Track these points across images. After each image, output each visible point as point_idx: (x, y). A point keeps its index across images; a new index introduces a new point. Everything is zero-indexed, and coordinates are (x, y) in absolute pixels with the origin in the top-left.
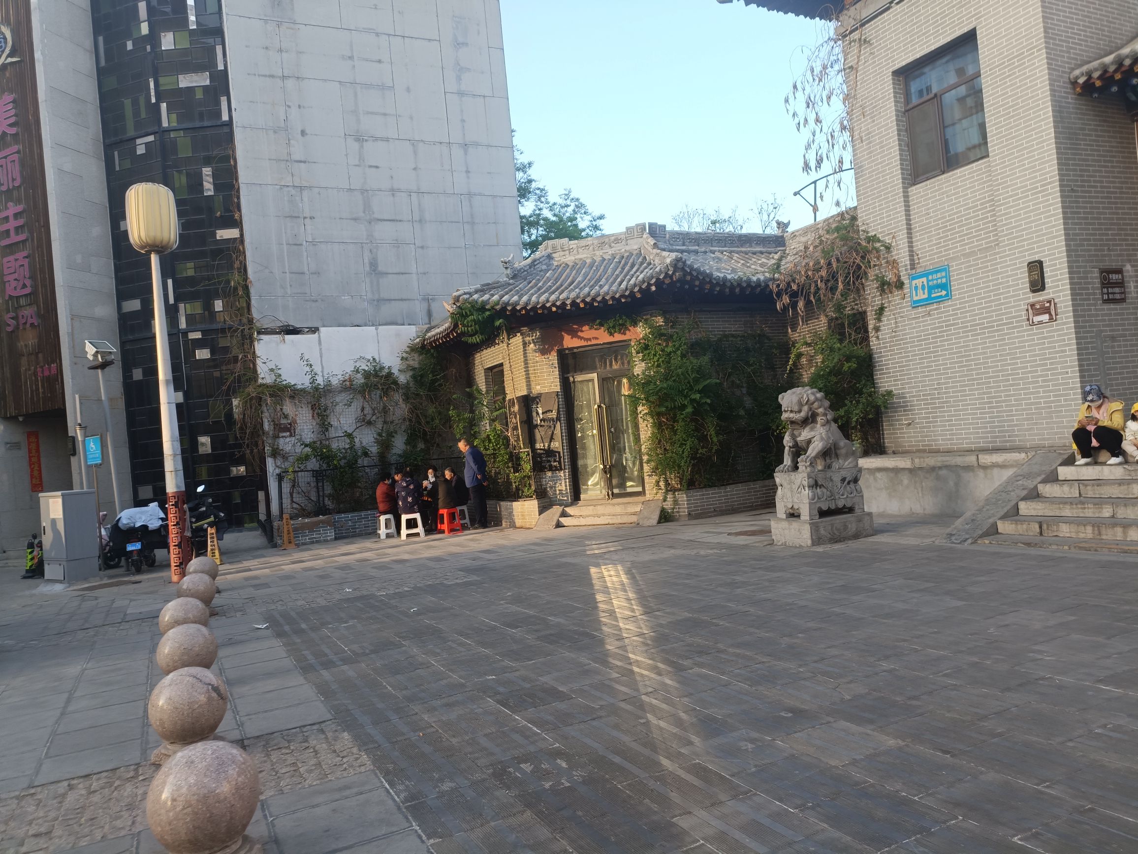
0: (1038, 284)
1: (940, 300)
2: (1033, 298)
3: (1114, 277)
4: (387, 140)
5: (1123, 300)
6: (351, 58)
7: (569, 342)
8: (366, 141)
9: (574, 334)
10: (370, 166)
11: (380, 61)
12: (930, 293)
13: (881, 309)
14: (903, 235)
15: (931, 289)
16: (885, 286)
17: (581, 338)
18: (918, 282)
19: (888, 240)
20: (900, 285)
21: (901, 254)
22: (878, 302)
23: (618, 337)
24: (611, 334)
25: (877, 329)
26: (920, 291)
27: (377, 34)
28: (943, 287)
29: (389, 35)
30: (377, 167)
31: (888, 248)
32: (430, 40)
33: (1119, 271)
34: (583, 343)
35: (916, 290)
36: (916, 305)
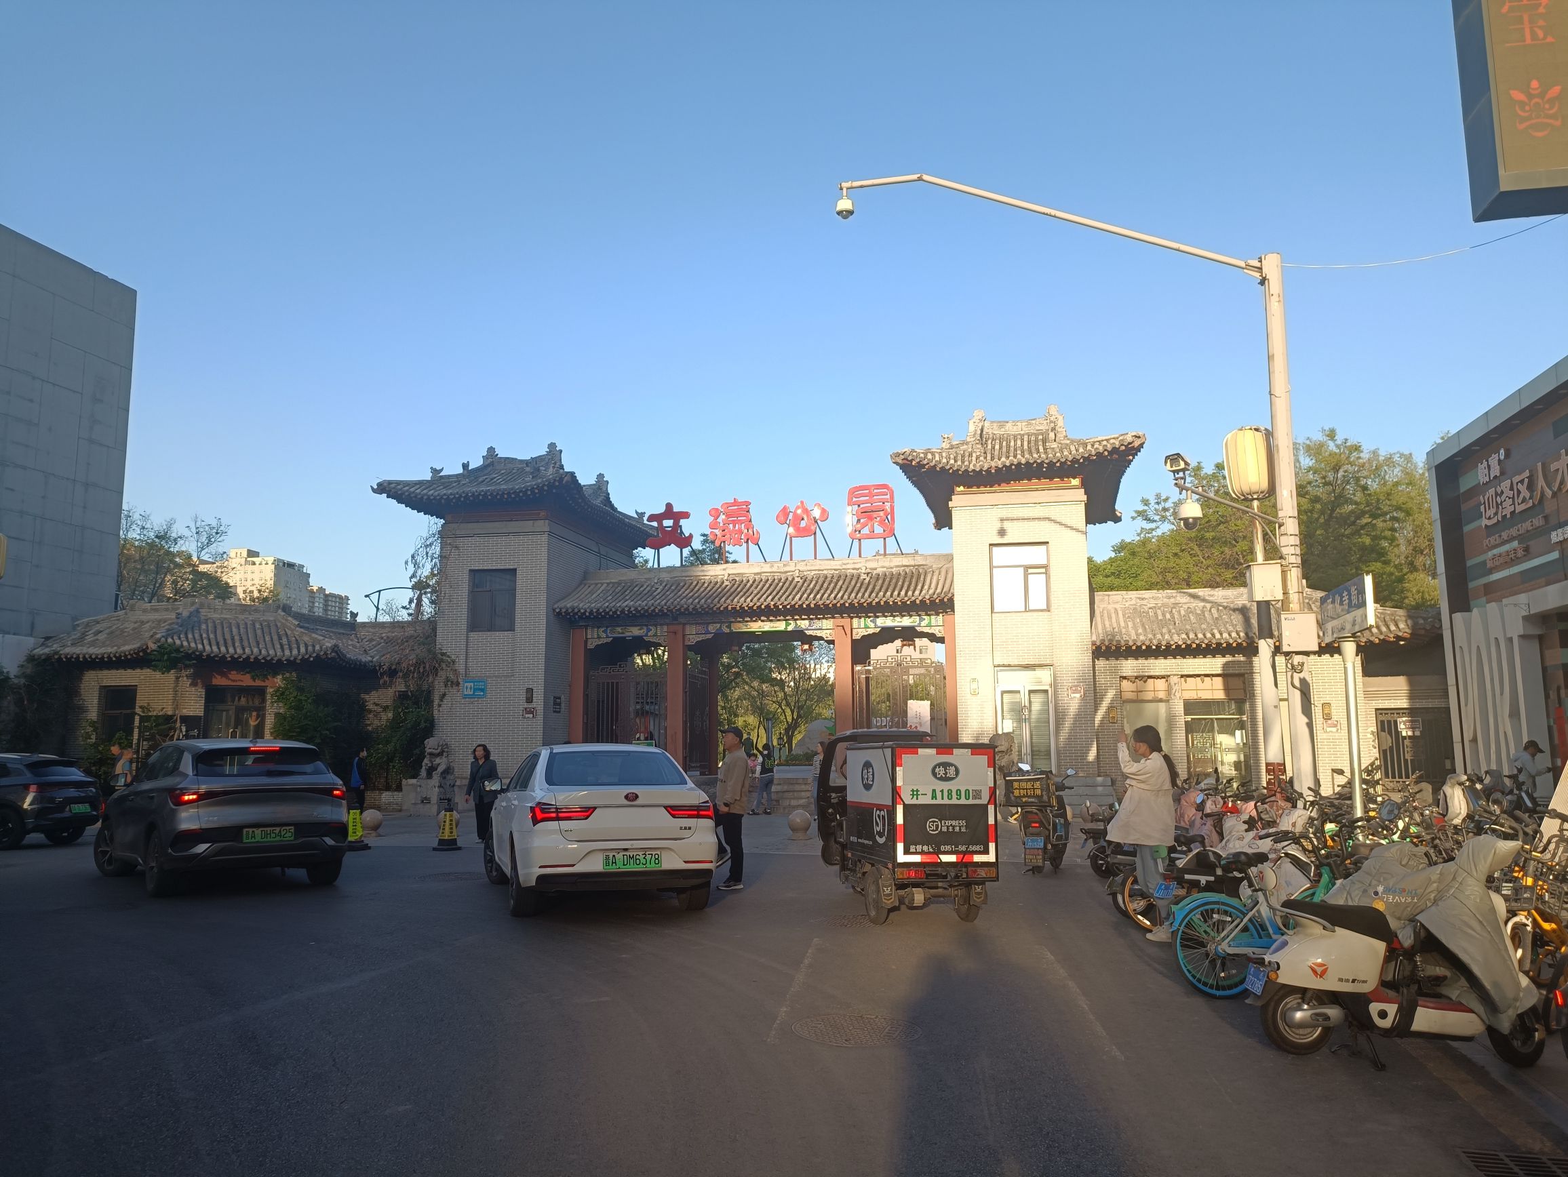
0: (529, 700)
1: (479, 697)
2: (526, 705)
3: (558, 700)
4: (25, 468)
5: (559, 712)
6: (8, 393)
7: (219, 681)
8: (8, 466)
9: (223, 675)
10: (7, 489)
11: (31, 401)
12: (474, 692)
13: (444, 695)
14: (462, 657)
15: (475, 690)
16: (450, 683)
17: (229, 679)
18: (469, 685)
19: (453, 657)
20: (458, 684)
21: (460, 667)
22: (442, 690)
23: (258, 683)
24: (254, 680)
25: (440, 706)
26: (469, 689)
27: (34, 378)
28: (482, 690)
29: (43, 380)
30: (12, 490)
31: (454, 662)
32: (74, 392)
33: (560, 698)
34: (230, 683)
35: (467, 688)
36: (465, 697)
